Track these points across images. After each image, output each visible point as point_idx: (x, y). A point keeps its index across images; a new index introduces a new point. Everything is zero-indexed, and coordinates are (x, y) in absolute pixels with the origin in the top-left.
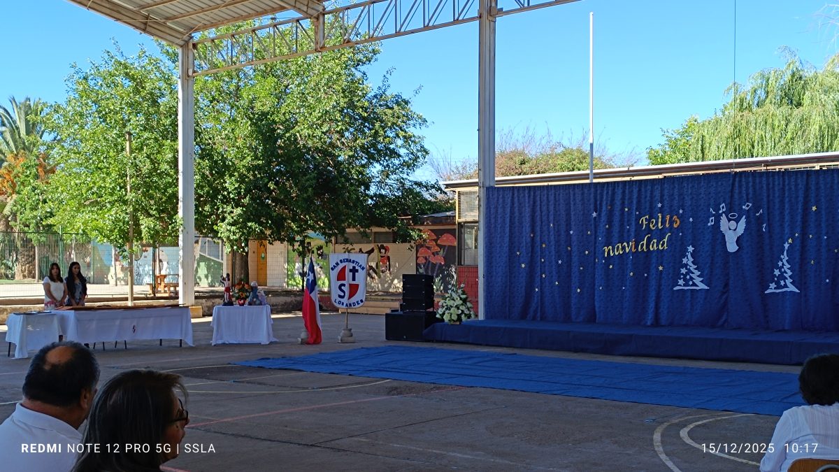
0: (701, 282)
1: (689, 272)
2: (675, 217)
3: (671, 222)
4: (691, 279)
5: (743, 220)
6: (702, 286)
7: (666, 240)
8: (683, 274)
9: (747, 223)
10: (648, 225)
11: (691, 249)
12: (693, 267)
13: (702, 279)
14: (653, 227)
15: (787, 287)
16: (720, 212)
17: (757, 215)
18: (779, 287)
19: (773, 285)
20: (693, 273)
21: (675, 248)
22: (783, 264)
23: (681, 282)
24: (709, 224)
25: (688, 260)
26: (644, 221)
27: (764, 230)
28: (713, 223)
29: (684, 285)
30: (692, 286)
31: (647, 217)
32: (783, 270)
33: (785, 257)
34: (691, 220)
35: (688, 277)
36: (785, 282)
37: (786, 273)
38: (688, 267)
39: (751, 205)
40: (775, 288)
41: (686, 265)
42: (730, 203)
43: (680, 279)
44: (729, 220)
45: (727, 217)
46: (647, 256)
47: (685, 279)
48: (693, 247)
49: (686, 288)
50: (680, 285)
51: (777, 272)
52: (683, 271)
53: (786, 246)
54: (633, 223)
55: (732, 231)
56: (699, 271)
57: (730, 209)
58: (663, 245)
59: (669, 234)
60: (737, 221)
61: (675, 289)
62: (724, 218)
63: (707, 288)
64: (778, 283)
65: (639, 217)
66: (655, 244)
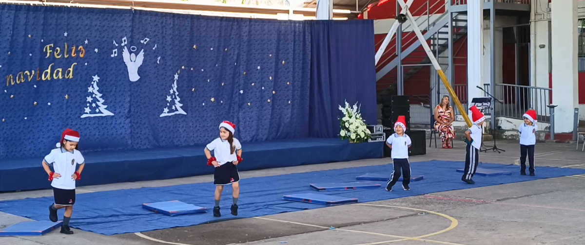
0: (106, 109)
1: (95, 100)
2: (81, 47)
3: (77, 52)
4: (97, 106)
5: (142, 53)
6: (107, 113)
7: (71, 69)
8: (89, 102)
9: (145, 56)
10: (52, 54)
11: (96, 78)
12: (98, 95)
13: (106, 106)
14: (58, 55)
15: (177, 110)
16: (123, 44)
17: (154, 49)
18: (171, 111)
19: (166, 110)
20: (99, 101)
21: (81, 78)
22: (174, 92)
23: (87, 110)
24: (112, 56)
25: (94, 89)
26: (48, 48)
27: (158, 62)
28: (116, 55)
29: (90, 113)
30: (98, 113)
31: (52, 45)
32: (174, 97)
33: (175, 86)
34: (96, 50)
35: (94, 105)
36: (175, 106)
37: (176, 99)
38: (94, 96)
39: (148, 40)
40: (168, 112)
41: (92, 94)
42: (131, 37)
43: (87, 107)
44: (131, 53)
45: (129, 49)
46: (51, 84)
47: (91, 107)
48: (98, 76)
49: (92, 115)
50: (87, 113)
51: (169, 99)
52: (89, 99)
53: (176, 77)
54: (37, 51)
55: (133, 63)
56: (103, 99)
57: (131, 43)
58: (68, 74)
59: (76, 64)
60: (137, 54)
61: (82, 117)
62: (126, 51)
63: (112, 114)
64: (170, 108)
65: (43, 45)
66: (60, 74)
